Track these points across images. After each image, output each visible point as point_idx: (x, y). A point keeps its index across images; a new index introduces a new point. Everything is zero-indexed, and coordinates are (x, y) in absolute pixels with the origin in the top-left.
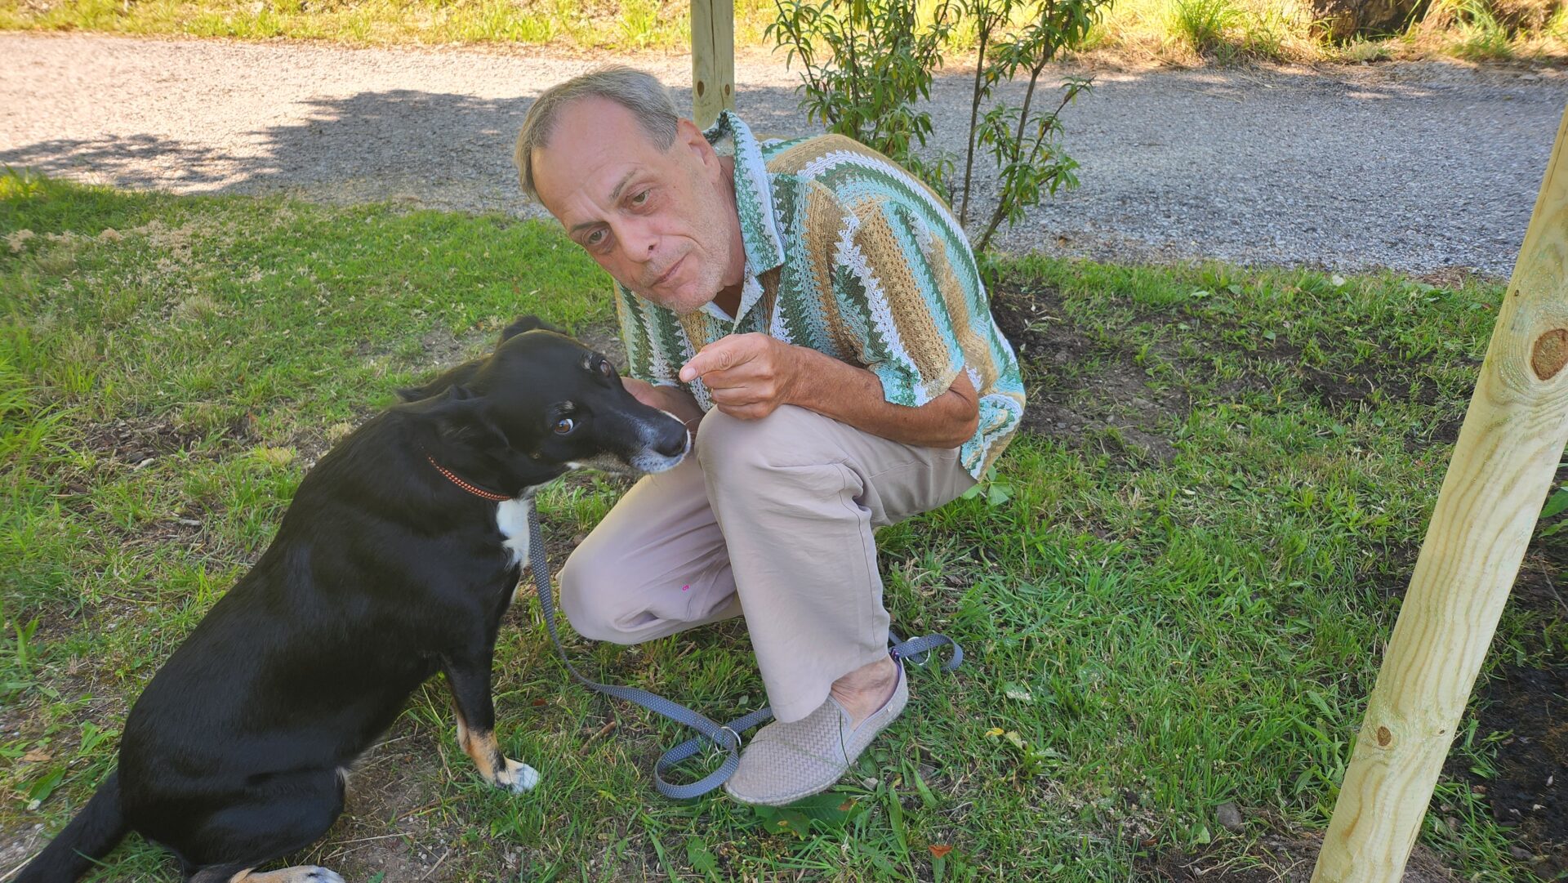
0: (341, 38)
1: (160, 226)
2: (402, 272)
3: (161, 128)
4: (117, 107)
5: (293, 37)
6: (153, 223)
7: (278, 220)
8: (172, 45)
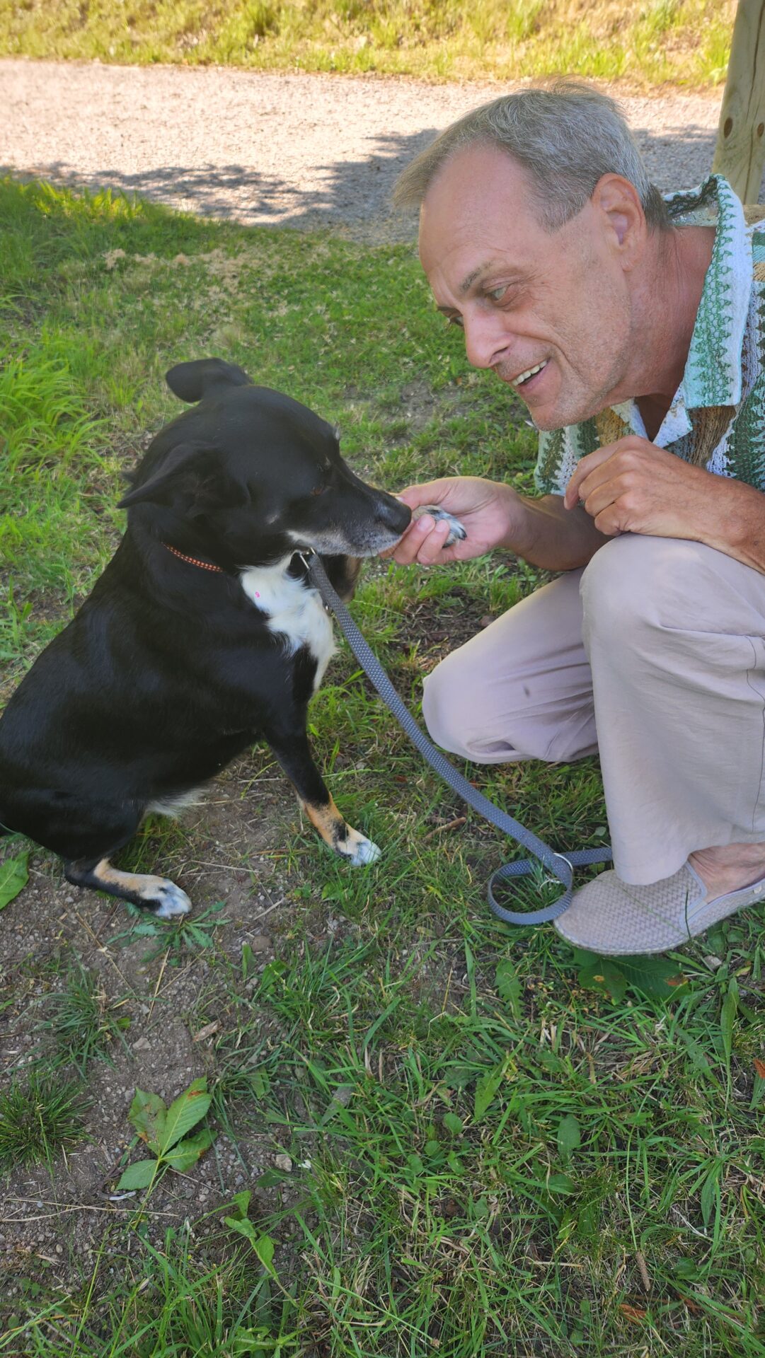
0: (424, 74)
1: (221, 254)
2: (402, 319)
3: (249, 159)
4: (223, 139)
5: (383, 72)
6: (216, 251)
7: (315, 256)
8: (283, 80)
